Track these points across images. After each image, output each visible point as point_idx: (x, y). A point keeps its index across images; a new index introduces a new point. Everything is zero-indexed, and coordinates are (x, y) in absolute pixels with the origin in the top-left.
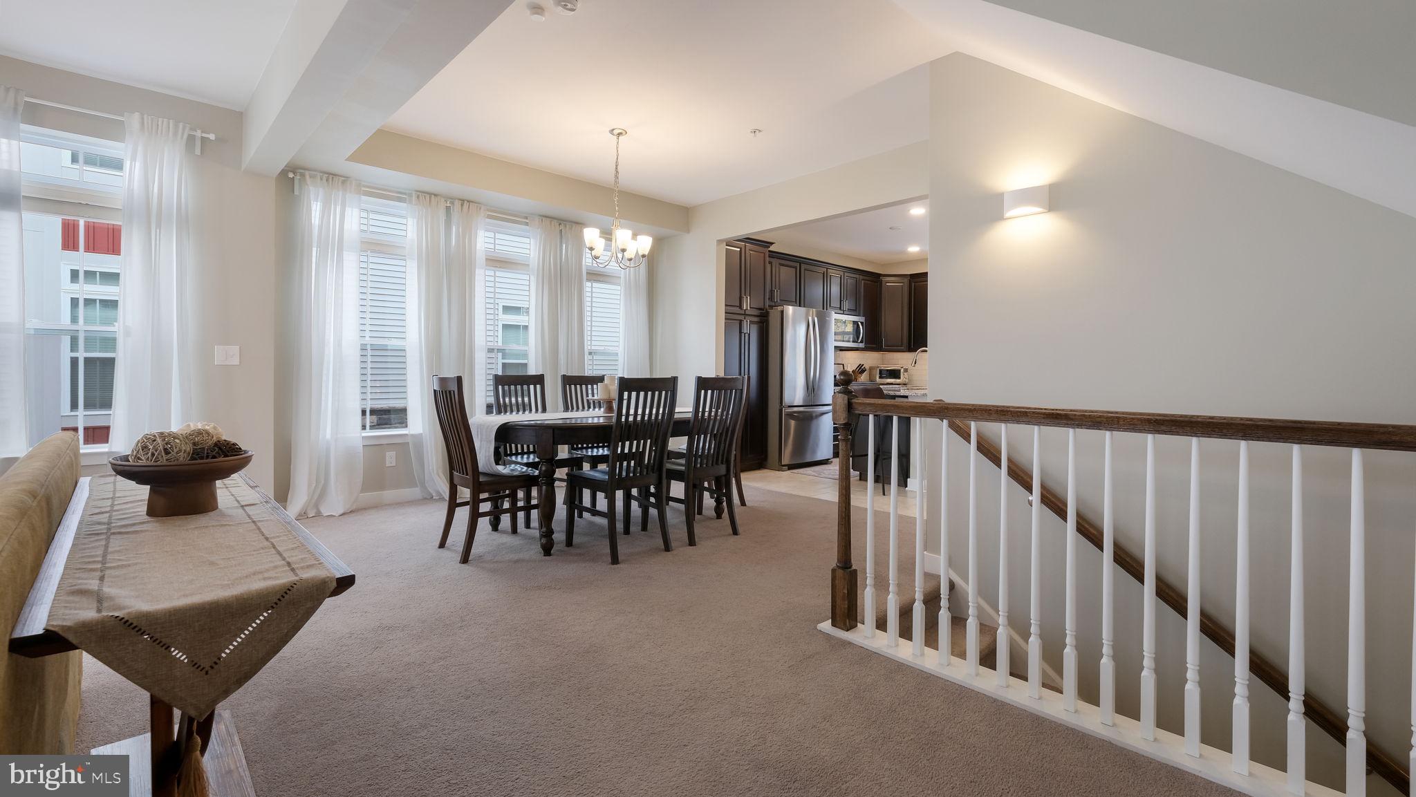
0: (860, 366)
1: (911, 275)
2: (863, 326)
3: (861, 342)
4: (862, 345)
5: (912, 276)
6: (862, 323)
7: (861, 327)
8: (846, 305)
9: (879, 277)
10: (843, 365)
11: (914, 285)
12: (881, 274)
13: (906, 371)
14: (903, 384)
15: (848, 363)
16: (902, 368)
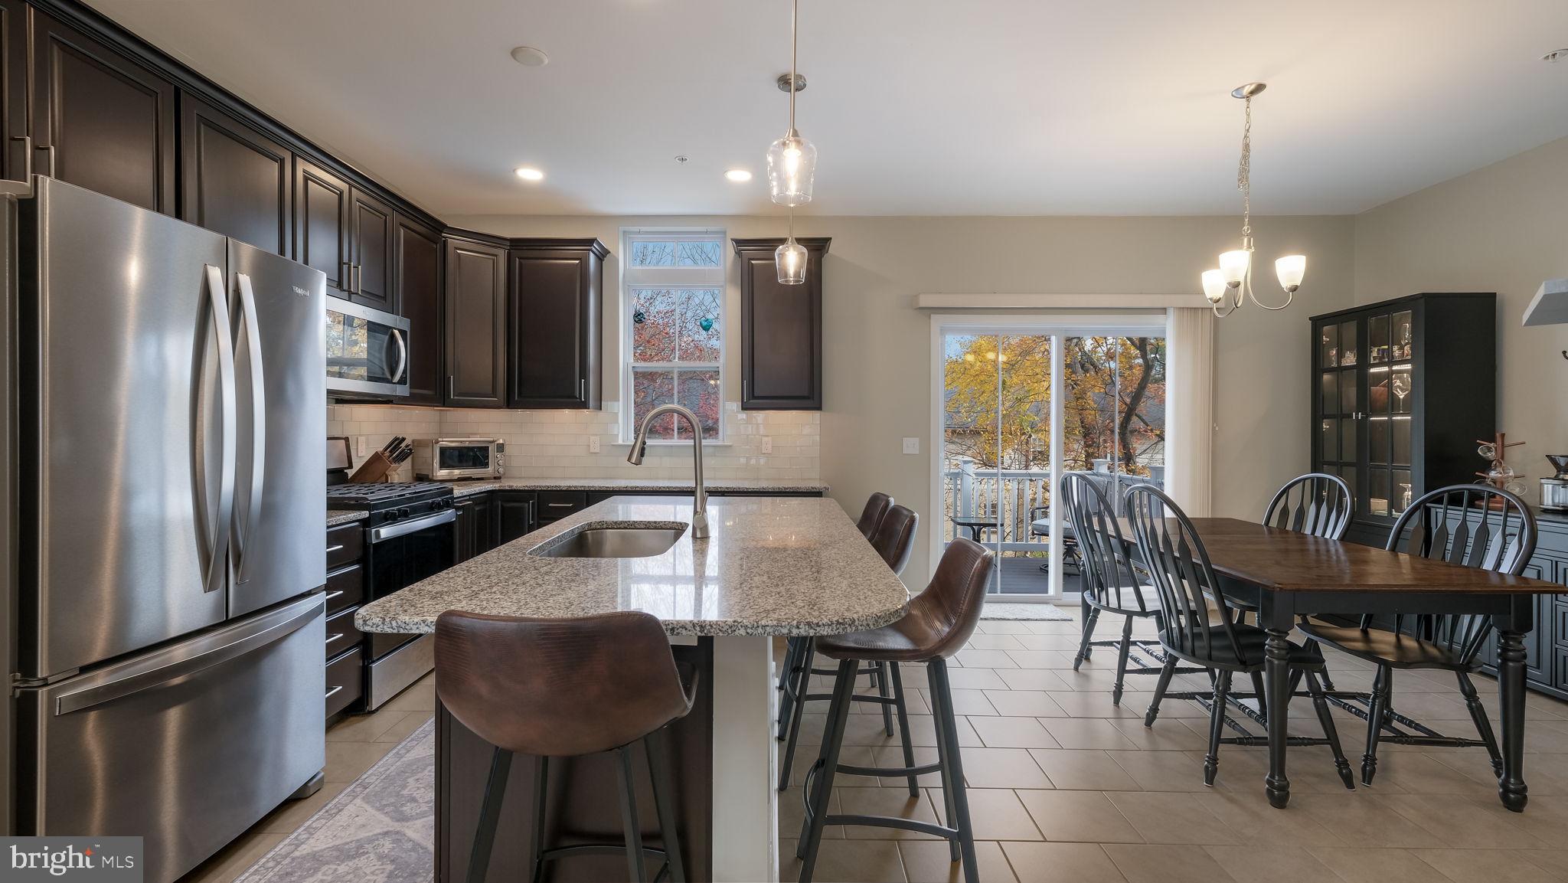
0: (397, 442)
1: (512, 240)
2: (405, 340)
3: (399, 382)
4: (403, 391)
5: (516, 244)
6: (403, 333)
7: (401, 343)
8: (358, 277)
9: (439, 230)
10: (347, 439)
11: (520, 264)
12: (444, 226)
13: (501, 448)
14: (495, 478)
15: (360, 435)
16: (493, 442)
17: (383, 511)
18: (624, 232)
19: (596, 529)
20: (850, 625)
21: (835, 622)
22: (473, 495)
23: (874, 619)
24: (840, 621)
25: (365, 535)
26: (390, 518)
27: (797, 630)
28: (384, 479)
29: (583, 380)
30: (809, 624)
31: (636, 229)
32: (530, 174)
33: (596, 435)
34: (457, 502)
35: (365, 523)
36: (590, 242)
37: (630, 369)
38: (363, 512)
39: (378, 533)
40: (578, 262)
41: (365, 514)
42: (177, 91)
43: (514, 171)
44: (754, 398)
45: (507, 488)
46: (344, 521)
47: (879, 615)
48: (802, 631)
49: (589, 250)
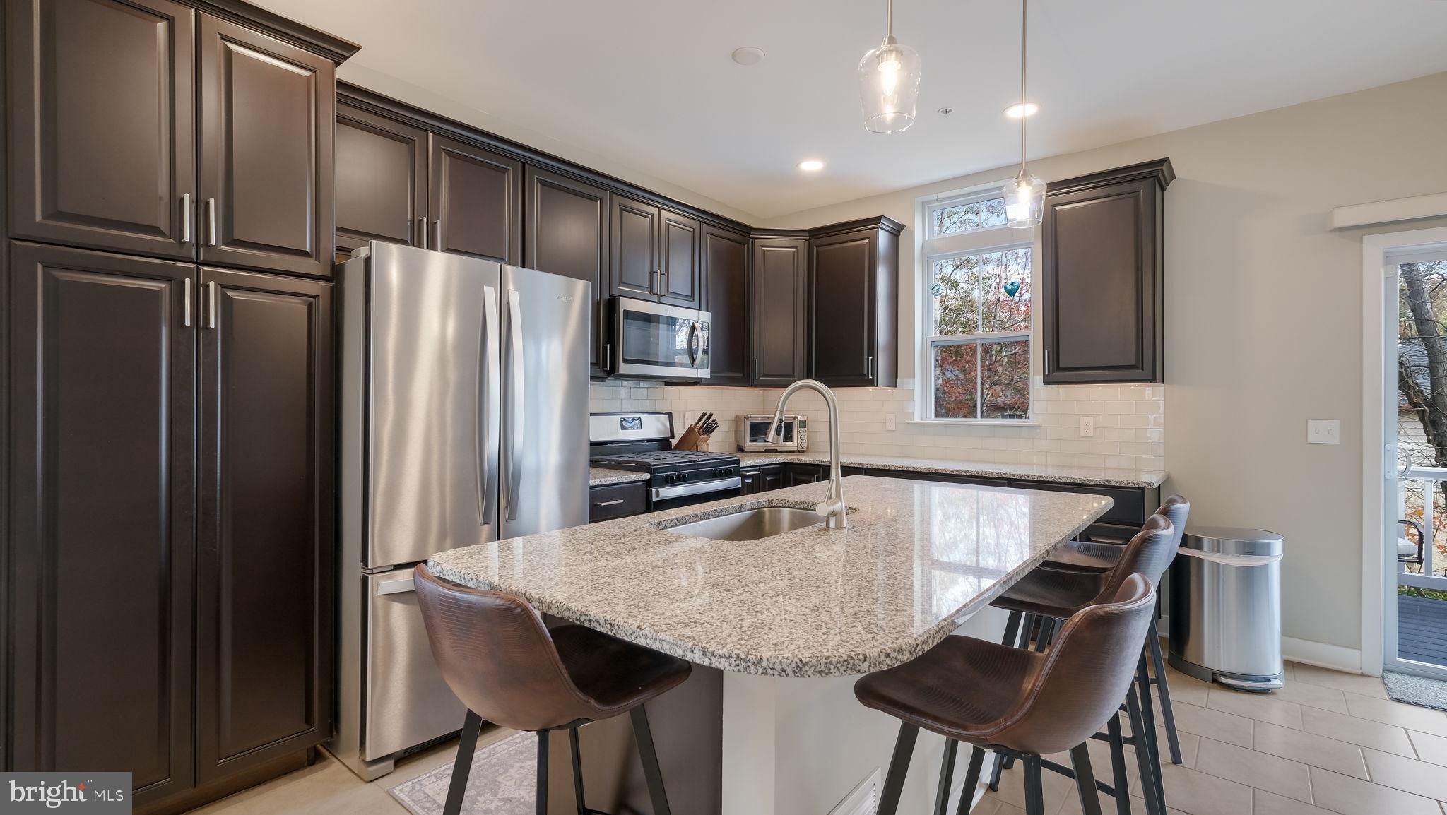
0: (704, 418)
1: (810, 231)
3: (700, 367)
4: (705, 374)
5: (813, 234)
6: (704, 325)
9: (747, 233)
10: (670, 415)
11: (817, 251)
12: (750, 228)
13: (803, 424)
14: (799, 451)
15: (687, 411)
16: (795, 418)
17: (664, 474)
18: (923, 203)
19: (778, 507)
20: (754, 664)
21: (734, 656)
22: (762, 466)
23: (794, 665)
24: (742, 656)
25: (648, 494)
26: (669, 481)
27: (691, 654)
28: (695, 447)
29: (870, 358)
30: (704, 650)
31: (933, 197)
32: (811, 166)
33: (892, 413)
34: (743, 471)
35: (648, 484)
36: (877, 220)
37: (929, 343)
38: (645, 474)
39: (657, 494)
40: (867, 241)
41: (647, 476)
42: (523, 164)
43: (797, 165)
44: (1059, 369)
45: (797, 461)
46: (626, 481)
47: (804, 660)
48: (696, 656)
49: (878, 228)
